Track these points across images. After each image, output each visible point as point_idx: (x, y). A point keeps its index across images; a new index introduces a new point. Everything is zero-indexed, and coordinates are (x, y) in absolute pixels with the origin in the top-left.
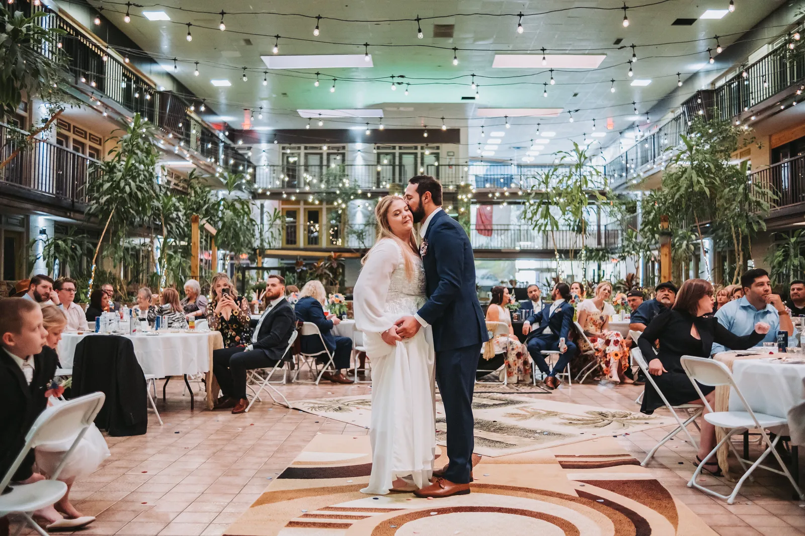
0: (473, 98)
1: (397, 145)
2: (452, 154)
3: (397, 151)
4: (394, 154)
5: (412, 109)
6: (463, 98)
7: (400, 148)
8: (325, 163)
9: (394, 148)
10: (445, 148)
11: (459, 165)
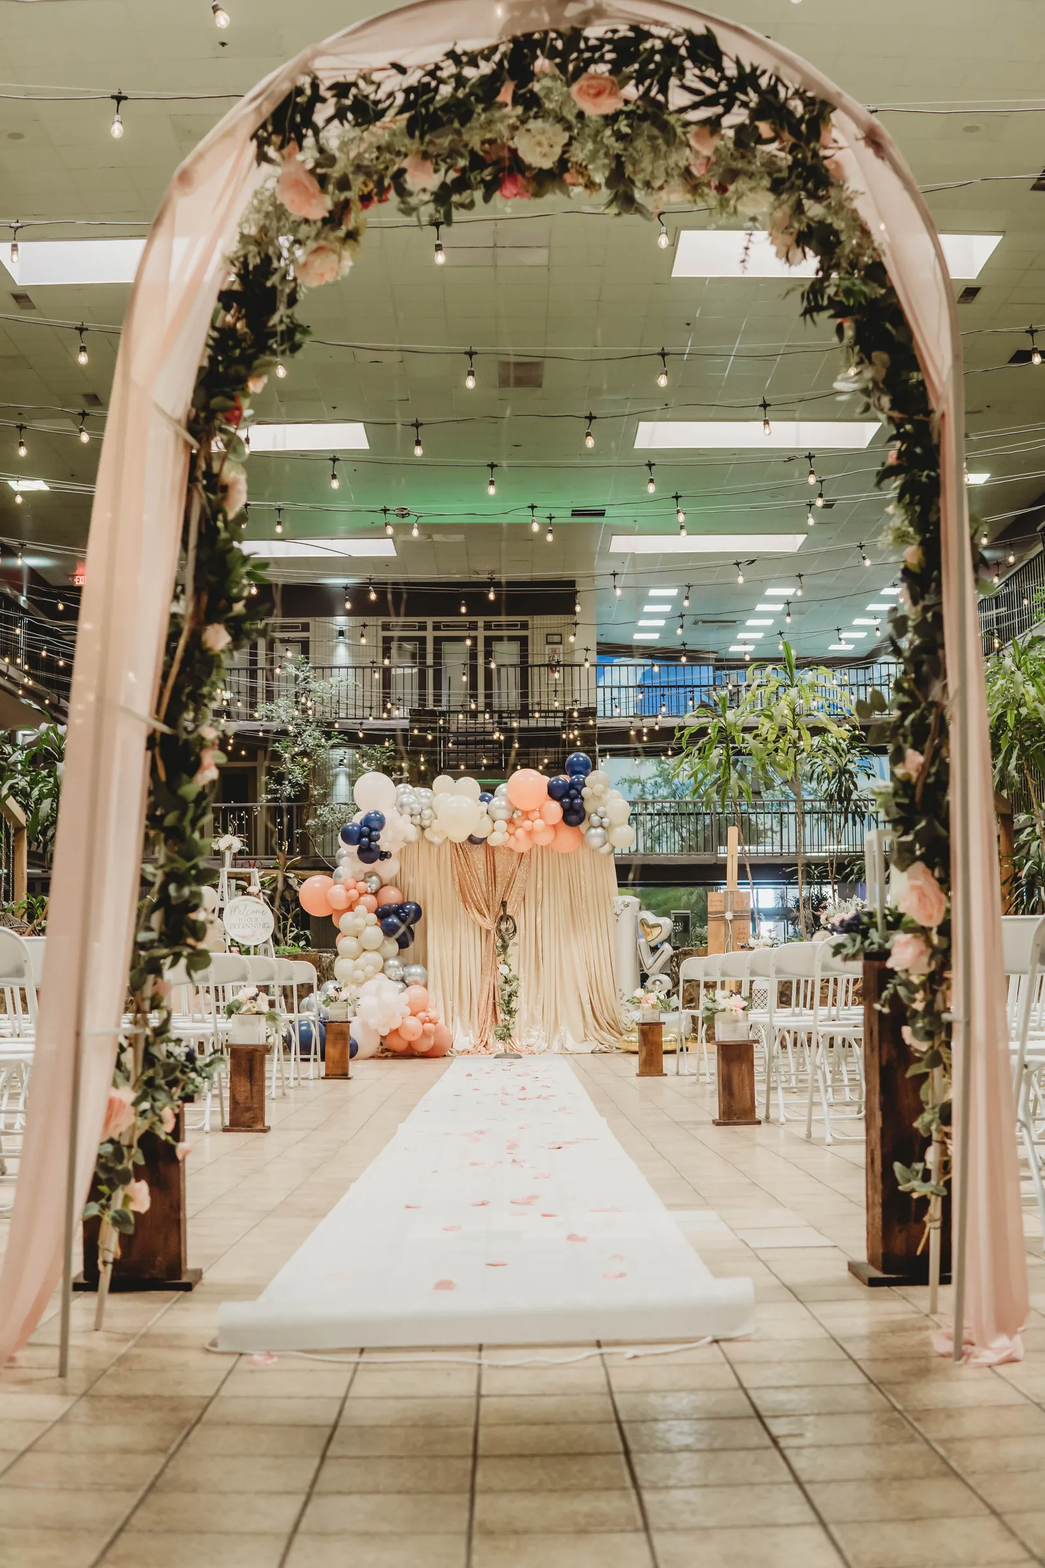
0: (601, 514)
1: (430, 621)
2: (557, 639)
3: (430, 634)
4: (422, 640)
5: (460, 538)
6: (576, 513)
7: (436, 627)
8: (262, 662)
9: (423, 627)
10: (541, 624)
11: (572, 666)
